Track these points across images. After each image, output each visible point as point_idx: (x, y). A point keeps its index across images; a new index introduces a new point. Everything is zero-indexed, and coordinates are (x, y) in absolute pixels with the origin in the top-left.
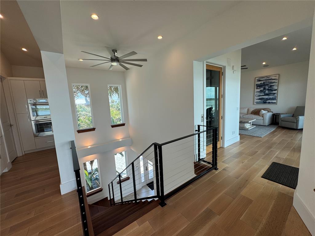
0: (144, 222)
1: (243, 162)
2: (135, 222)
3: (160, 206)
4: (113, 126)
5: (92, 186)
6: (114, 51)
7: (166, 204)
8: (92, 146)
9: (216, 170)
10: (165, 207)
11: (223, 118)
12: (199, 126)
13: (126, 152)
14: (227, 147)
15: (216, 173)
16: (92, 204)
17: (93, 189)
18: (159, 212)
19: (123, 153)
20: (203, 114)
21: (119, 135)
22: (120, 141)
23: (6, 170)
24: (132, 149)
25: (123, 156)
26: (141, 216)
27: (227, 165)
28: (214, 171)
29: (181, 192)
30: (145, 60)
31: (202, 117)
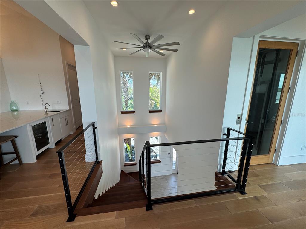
0: (122, 218)
1: (300, 200)
2: (115, 212)
3: (145, 208)
4: (150, 112)
5: (131, 158)
6: (147, 38)
7: (152, 209)
8: (131, 127)
9: (242, 194)
10: (149, 212)
11: (284, 123)
12: (229, 130)
13: (160, 137)
14: (283, 166)
15: (240, 198)
16: (128, 173)
17: (132, 161)
18: (140, 214)
19: (159, 137)
20: (241, 113)
21: (155, 120)
22: (155, 126)
23: (72, 133)
24: (166, 136)
25: (158, 140)
26: (123, 209)
27: (266, 194)
28: (238, 194)
29: (175, 203)
30: (178, 44)
31: (239, 118)
